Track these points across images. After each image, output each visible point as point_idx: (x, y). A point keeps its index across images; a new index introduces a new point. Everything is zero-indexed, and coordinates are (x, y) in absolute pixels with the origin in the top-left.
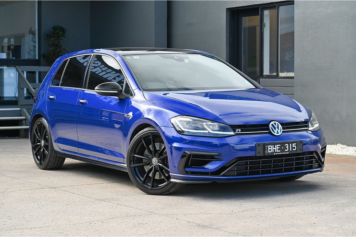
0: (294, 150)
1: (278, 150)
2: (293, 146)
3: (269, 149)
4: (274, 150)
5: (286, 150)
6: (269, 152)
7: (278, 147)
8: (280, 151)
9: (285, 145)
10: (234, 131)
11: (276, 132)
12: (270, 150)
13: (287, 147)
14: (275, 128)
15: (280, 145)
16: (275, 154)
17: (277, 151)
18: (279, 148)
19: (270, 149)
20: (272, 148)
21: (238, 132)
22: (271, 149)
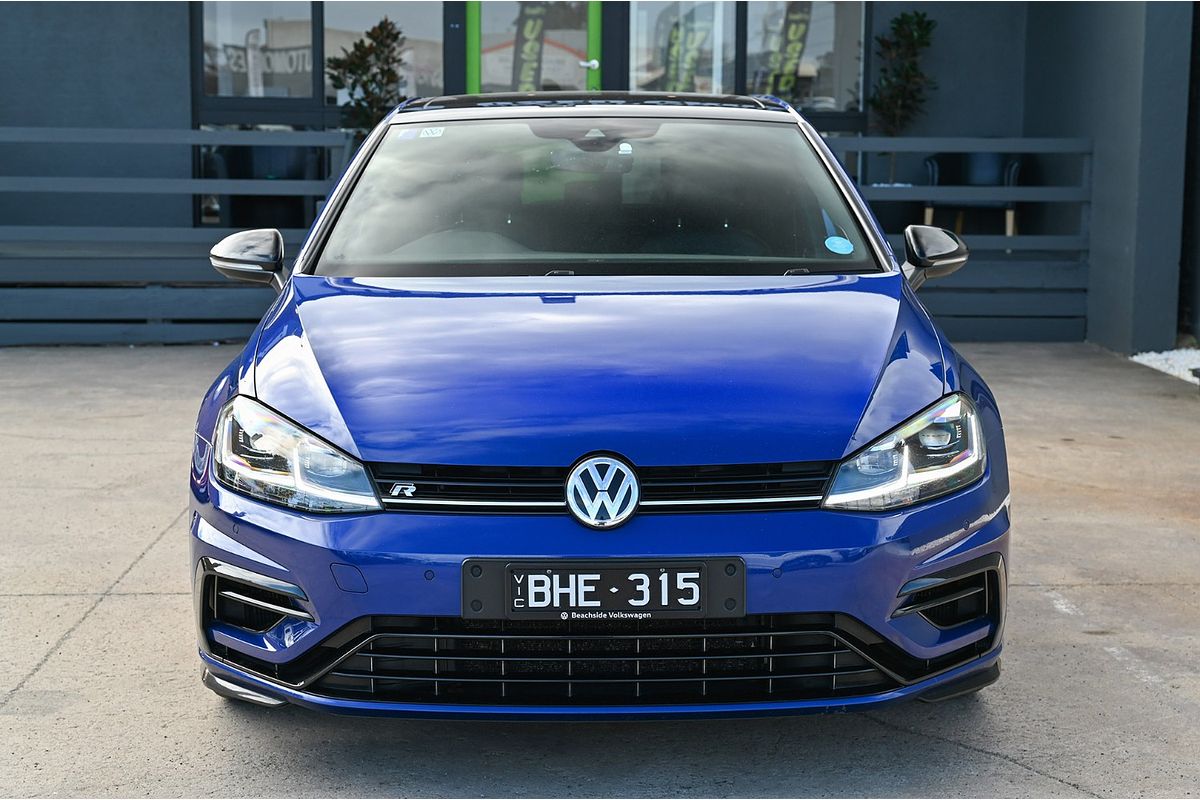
0: (682, 601)
1: (588, 596)
2: (681, 585)
3: (532, 590)
4: (564, 597)
5: (632, 602)
6: (532, 603)
7: (587, 583)
8: (597, 604)
9: (632, 577)
10: (382, 490)
11: (593, 508)
12: (540, 597)
13: (639, 588)
14: (593, 492)
15: (597, 577)
16: (564, 616)
17: (582, 603)
18: (592, 589)
19: (539, 589)
20: (551, 589)
21: (401, 495)
22: (545, 589)
